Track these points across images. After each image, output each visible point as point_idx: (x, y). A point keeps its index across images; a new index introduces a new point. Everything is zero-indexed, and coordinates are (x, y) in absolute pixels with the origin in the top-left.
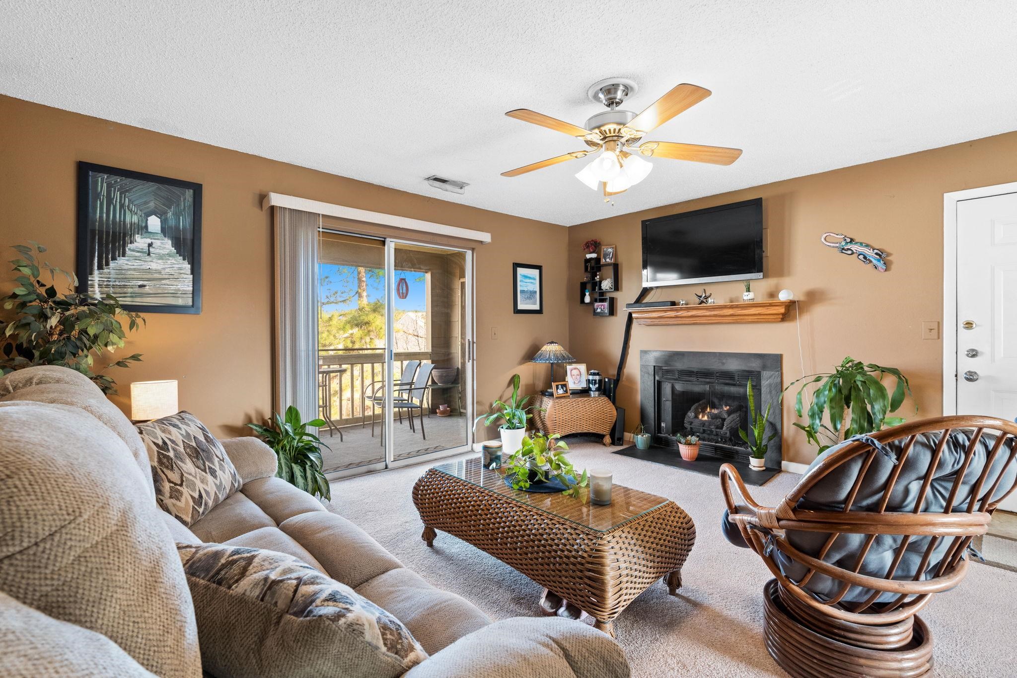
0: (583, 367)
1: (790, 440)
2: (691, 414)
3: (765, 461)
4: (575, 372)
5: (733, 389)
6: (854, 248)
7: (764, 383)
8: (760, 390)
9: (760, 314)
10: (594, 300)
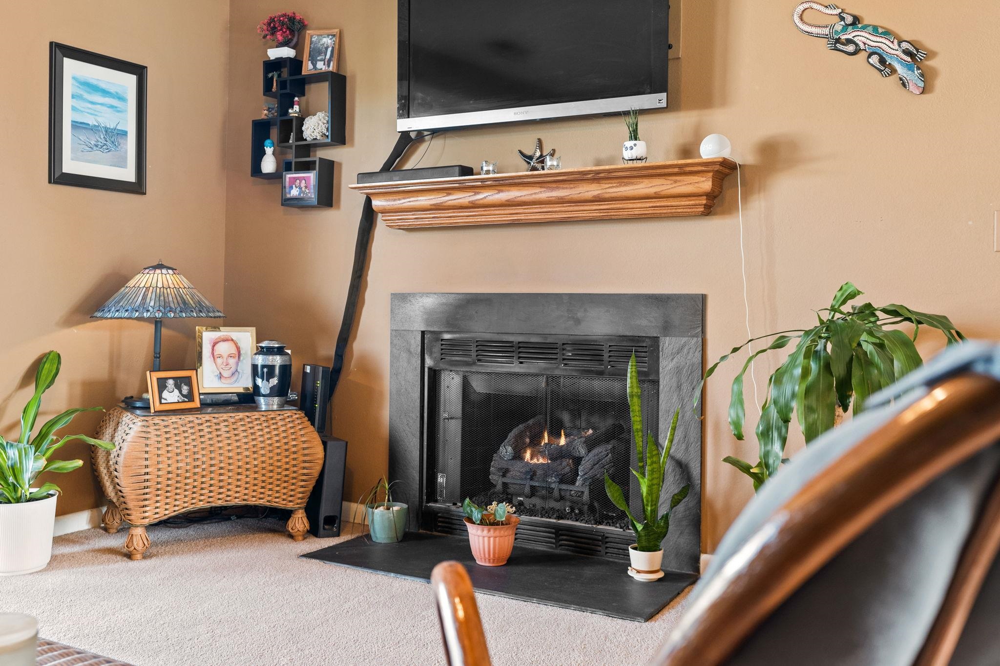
0: (246, 337)
1: (719, 504)
2: (506, 450)
3: (664, 557)
4: (224, 348)
5: (599, 385)
6: (862, 37)
7: (666, 366)
8: (656, 383)
9: (657, 196)
10: (286, 166)
